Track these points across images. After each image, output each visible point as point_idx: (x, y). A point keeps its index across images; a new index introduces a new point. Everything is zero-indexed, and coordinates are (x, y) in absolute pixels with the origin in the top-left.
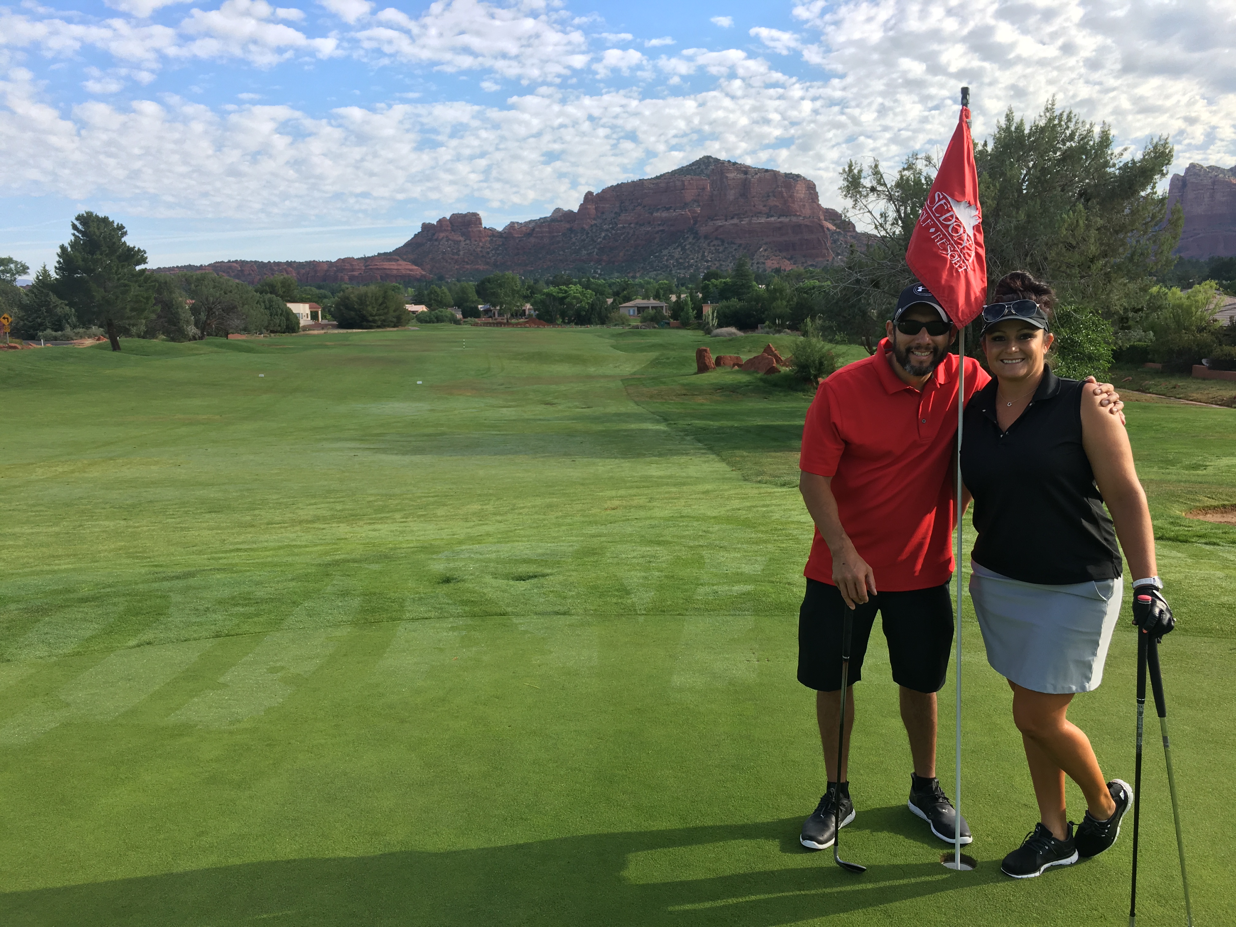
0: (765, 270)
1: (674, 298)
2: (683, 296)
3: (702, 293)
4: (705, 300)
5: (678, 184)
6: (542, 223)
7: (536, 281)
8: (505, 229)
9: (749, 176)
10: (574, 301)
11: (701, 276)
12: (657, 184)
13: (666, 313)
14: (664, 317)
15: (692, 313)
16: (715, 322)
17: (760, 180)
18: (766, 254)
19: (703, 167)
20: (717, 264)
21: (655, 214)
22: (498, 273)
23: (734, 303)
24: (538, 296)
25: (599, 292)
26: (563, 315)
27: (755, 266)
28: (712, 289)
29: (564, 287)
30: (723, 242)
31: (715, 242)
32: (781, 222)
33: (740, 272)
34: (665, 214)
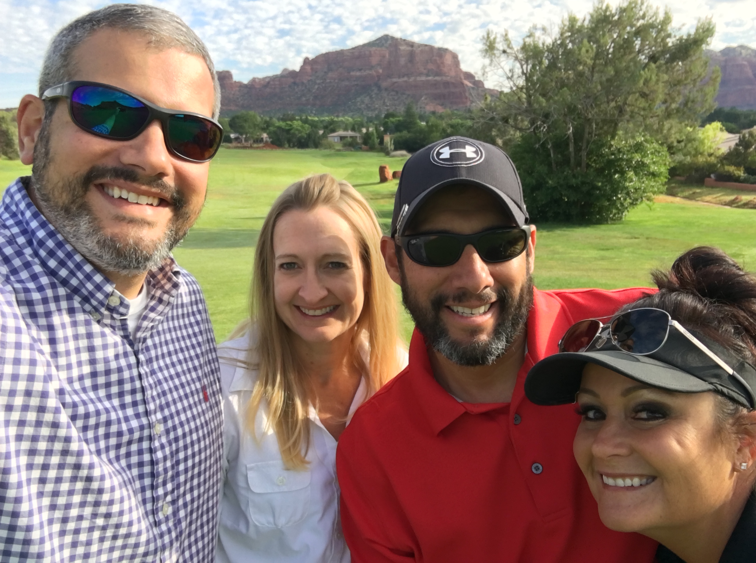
0: (425, 112)
1: (364, 130)
2: (371, 129)
3: (383, 127)
4: (385, 132)
5: (367, 53)
6: (275, 78)
7: (271, 118)
8: (249, 82)
9: (414, 49)
10: (297, 132)
11: (383, 116)
12: (353, 53)
13: (359, 140)
14: (357, 144)
15: (377, 141)
16: (392, 147)
17: (422, 51)
18: (426, 101)
19: (384, 42)
20: (394, 108)
21: (352, 73)
22: (244, 112)
23: (405, 134)
24: (272, 129)
25: (314, 125)
26: (289, 141)
27: (419, 110)
28: (390, 124)
29: (289, 122)
30: (397, 92)
31: (393, 93)
32: (436, 80)
33: (409, 113)
34: (358, 74)
